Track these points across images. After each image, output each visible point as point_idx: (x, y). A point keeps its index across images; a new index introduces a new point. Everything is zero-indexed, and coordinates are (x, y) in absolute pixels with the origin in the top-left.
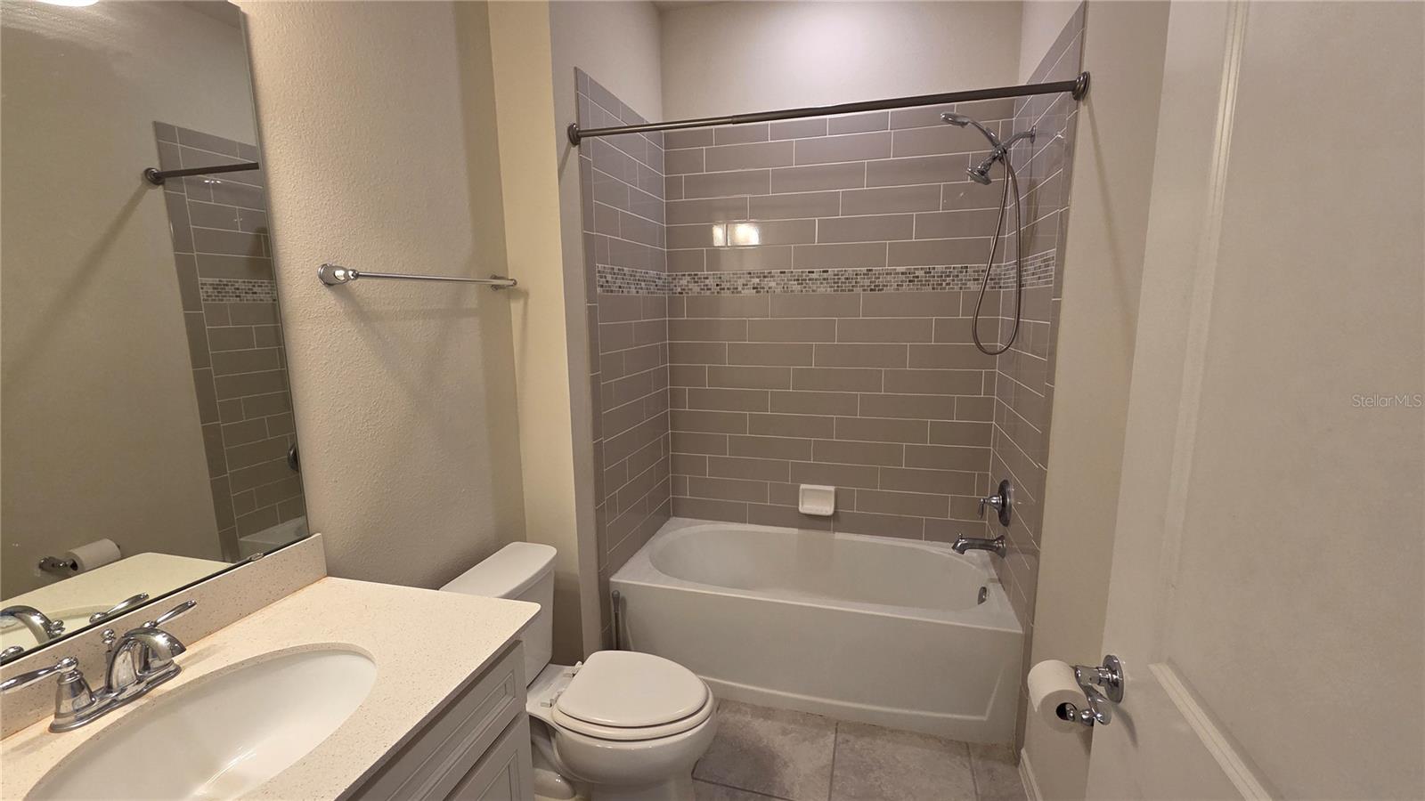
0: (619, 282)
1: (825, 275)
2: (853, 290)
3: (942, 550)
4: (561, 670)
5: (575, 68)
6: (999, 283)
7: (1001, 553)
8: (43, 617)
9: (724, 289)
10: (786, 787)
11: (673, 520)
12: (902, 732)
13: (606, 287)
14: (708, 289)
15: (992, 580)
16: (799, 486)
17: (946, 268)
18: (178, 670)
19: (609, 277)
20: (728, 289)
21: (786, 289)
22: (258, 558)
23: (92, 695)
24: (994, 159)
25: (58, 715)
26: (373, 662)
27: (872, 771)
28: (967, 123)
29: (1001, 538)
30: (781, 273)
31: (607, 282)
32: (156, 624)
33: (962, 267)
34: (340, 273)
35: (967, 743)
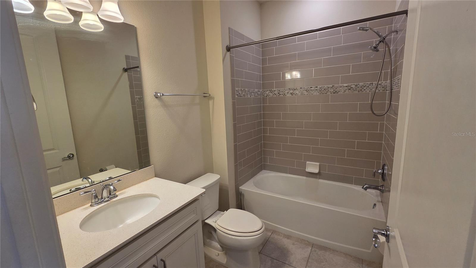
0: (243, 93)
1: (316, 88)
2: (327, 93)
3: (359, 188)
4: (220, 213)
5: (229, 28)
6: (386, 89)
7: (382, 191)
8: (91, 180)
9: (280, 94)
10: (291, 262)
11: (264, 171)
12: (337, 251)
13: (239, 95)
14: (275, 95)
15: (378, 201)
16: (306, 162)
17: (364, 84)
18: (117, 196)
19: (240, 92)
20: (282, 94)
21: (302, 94)
22: (137, 170)
23: (98, 199)
24: (380, 42)
25: (92, 203)
26: (160, 199)
27: (323, 262)
28: (368, 30)
29: (383, 186)
30: (300, 88)
31: (239, 93)
32: (112, 184)
33: (370, 83)
34: (159, 94)
35: (362, 259)
